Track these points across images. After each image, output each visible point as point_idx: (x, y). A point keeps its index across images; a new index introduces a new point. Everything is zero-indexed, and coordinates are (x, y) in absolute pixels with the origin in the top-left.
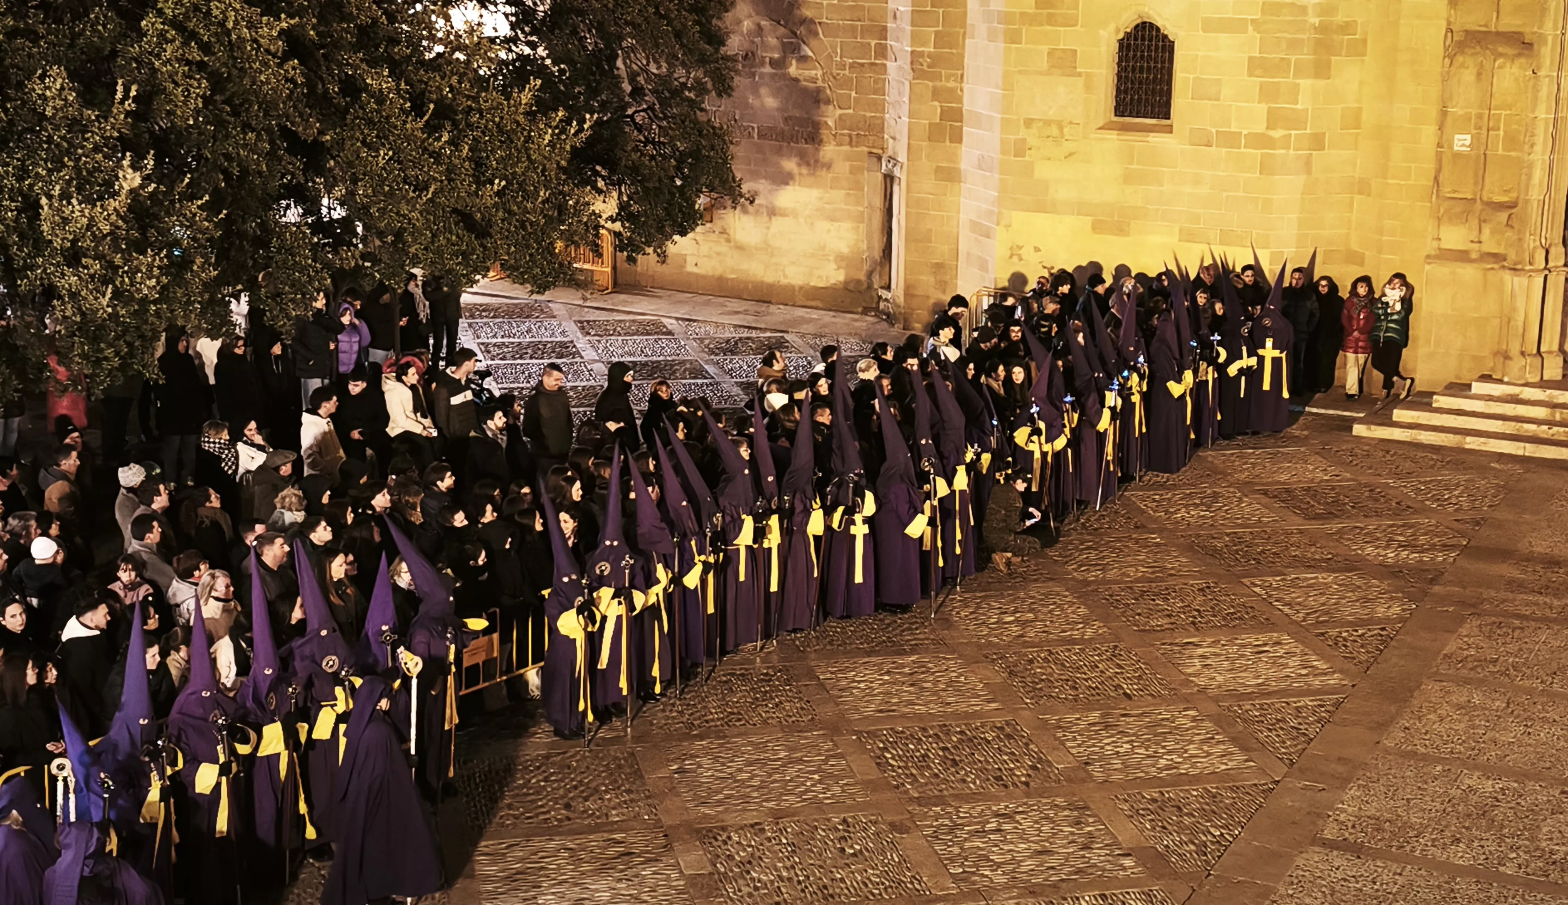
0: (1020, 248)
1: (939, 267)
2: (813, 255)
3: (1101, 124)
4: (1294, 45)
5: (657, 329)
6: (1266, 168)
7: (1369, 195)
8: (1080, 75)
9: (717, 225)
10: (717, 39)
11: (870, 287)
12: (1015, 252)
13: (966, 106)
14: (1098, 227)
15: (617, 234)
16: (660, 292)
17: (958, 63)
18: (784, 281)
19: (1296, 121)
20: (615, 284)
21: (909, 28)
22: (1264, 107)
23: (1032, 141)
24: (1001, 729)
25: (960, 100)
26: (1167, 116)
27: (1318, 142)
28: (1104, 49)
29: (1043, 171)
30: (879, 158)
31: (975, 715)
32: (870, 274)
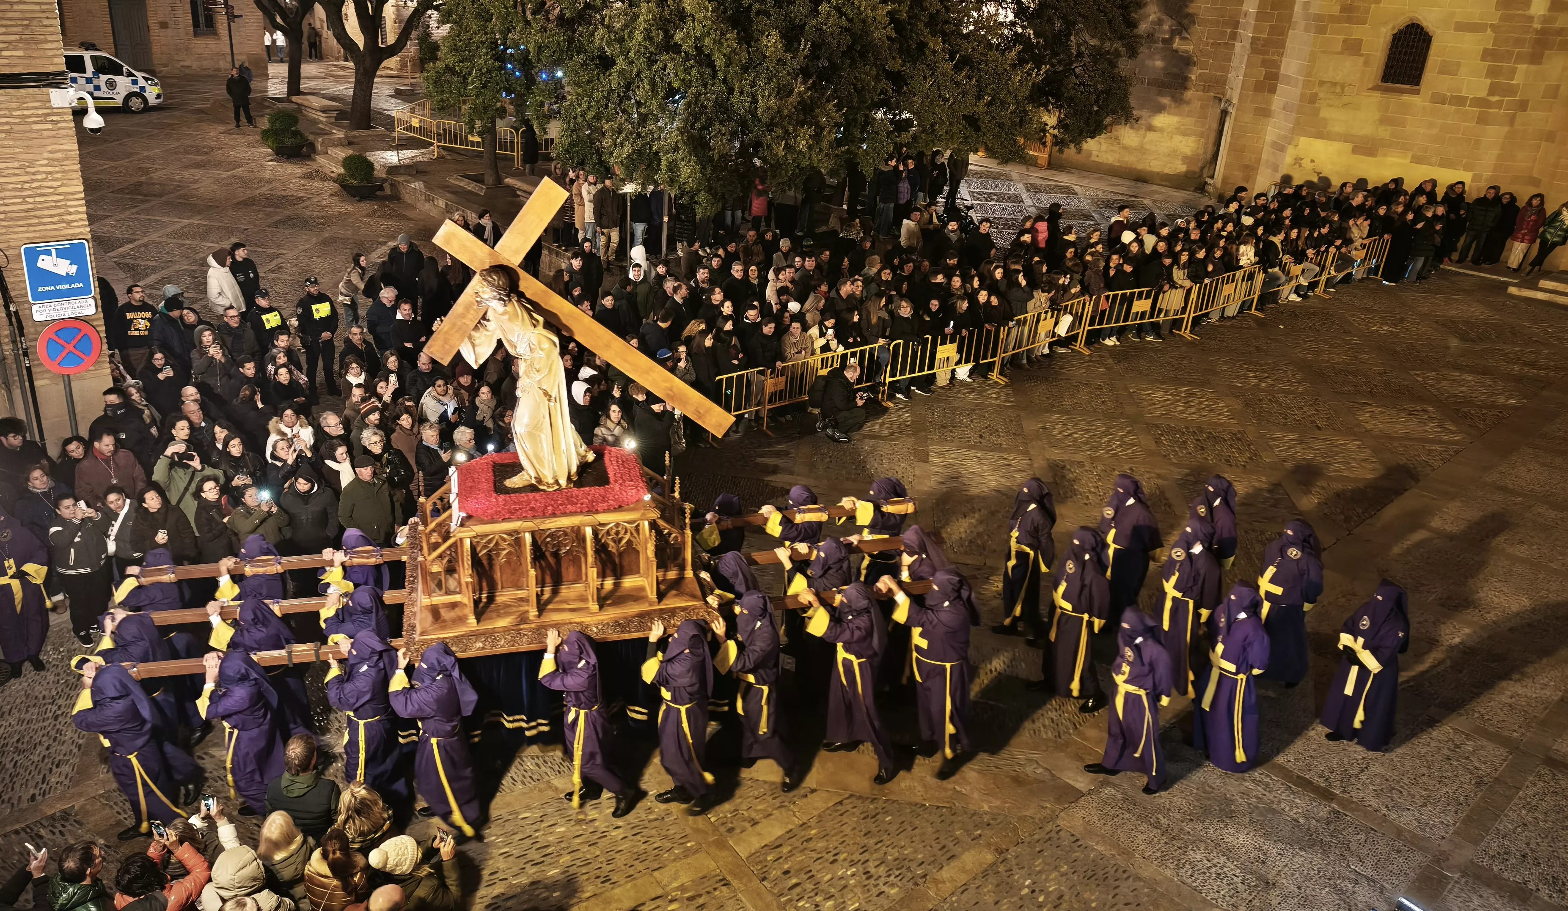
0: (1301, 159)
1: (1247, 167)
2: (1169, 155)
3: (1370, 86)
4: (1518, 42)
5: (1070, 191)
6: (1482, 120)
7: (1553, 142)
8: (1362, 55)
9: (1114, 133)
10: (1132, 25)
11: (1201, 176)
12: (1298, 161)
13: (1282, 71)
14: (1355, 151)
15: (1055, 136)
16: (1073, 170)
17: (1282, 45)
18: (1148, 169)
19: (1510, 90)
20: (1049, 164)
21: (1253, 22)
22: (1489, 81)
23: (1321, 95)
24: (1235, 434)
25: (1279, 67)
26: (1418, 83)
27: (1523, 105)
28: (1382, 40)
29: (1325, 113)
30: (1220, 100)
31: (1221, 424)
32: (1202, 168)
